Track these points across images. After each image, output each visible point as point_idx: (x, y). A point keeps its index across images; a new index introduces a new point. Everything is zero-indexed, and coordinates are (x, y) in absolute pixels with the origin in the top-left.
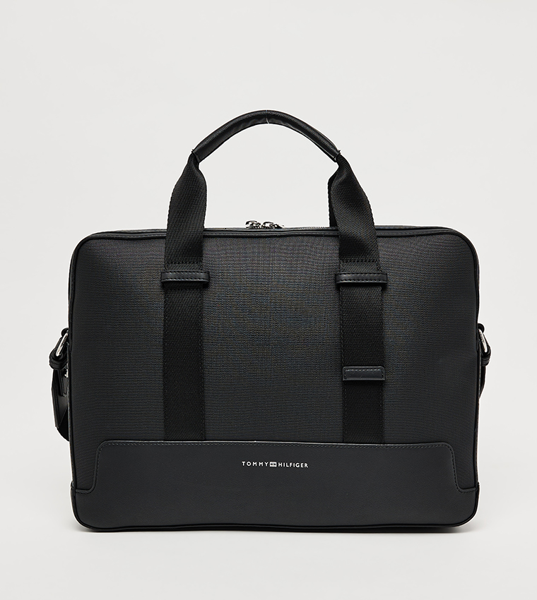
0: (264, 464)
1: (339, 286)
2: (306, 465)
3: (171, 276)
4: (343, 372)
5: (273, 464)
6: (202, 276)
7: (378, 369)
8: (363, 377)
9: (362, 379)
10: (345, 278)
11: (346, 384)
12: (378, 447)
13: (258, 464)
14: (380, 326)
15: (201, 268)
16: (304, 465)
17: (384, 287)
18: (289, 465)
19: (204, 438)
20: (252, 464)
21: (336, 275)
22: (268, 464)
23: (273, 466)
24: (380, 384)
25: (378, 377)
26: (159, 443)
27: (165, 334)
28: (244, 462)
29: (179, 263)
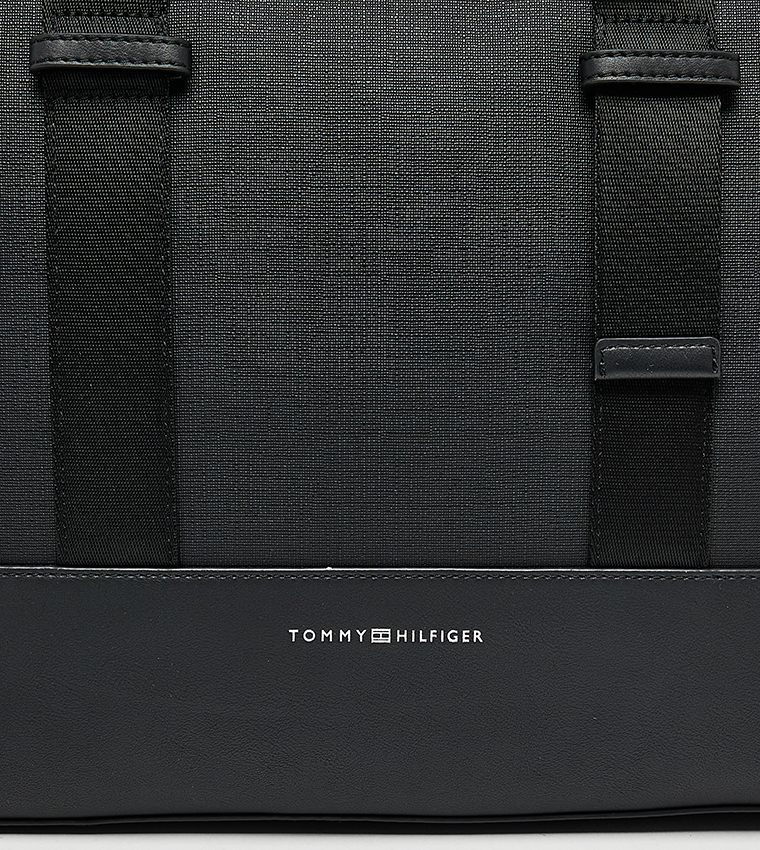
0: (355, 636)
1: (592, 93)
2: (477, 634)
3: (64, 51)
4: (597, 355)
5: (381, 636)
6: (165, 54)
7: (699, 347)
8: (654, 369)
9: (650, 375)
10: (611, 66)
11: (604, 392)
12: (692, 577)
13: (336, 635)
14: (714, 218)
15: (163, 29)
16: (471, 634)
17: (727, 96)
18: (426, 635)
19: (175, 560)
20: (319, 635)
21: (583, 59)
22: (367, 636)
23: (381, 640)
24: (707, 390)
25: (699, 368)
26: (40, 572)
27: (51, 238)
28: (294, 631)
29: (90, 15)
